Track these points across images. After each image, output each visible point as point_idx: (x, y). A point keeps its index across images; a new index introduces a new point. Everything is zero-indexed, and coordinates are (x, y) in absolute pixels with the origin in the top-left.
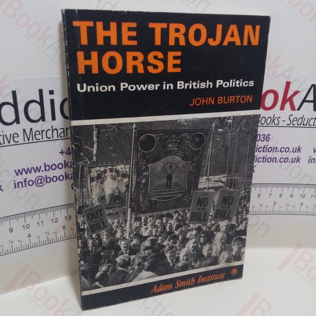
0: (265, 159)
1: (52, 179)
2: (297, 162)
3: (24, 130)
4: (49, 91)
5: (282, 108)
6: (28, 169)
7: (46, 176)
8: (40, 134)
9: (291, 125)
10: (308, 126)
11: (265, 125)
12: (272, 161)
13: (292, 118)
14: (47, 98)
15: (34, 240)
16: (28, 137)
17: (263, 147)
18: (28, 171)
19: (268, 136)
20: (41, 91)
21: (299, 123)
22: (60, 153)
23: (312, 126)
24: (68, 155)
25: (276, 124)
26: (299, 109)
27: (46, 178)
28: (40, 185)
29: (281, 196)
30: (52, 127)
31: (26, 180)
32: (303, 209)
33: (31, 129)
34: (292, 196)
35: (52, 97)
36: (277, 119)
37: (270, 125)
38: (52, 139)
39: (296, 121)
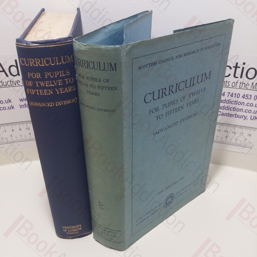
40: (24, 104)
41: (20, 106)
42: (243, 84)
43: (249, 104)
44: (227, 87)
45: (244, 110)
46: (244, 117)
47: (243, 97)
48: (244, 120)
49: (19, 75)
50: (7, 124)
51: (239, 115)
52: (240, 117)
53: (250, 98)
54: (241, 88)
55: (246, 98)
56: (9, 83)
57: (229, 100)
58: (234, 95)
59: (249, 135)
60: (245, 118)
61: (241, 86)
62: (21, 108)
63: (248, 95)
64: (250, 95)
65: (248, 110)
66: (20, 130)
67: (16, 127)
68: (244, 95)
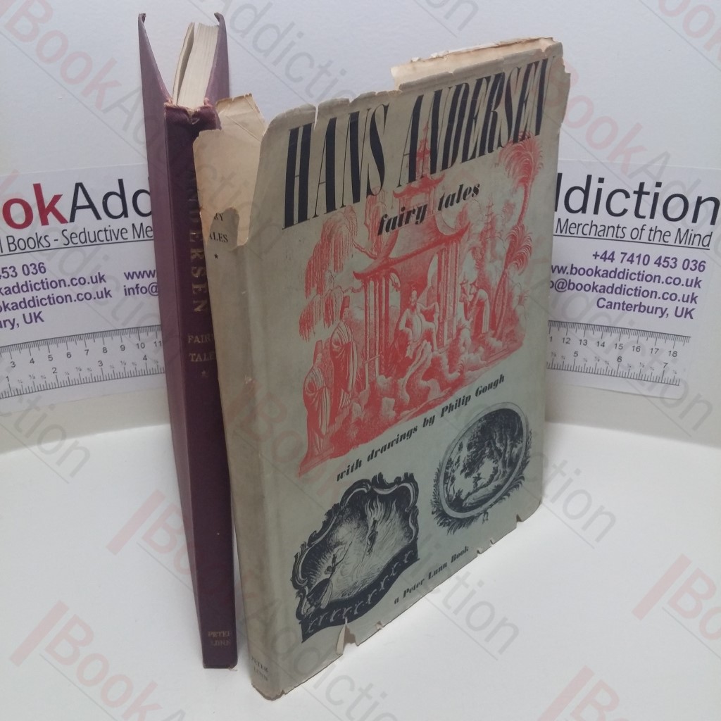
40: (134, 286)
41: (125, 290)
42: (656, 232)
43: (671, 278)
44: (619, 239)
45: (660, 295)
46: (659, 311)
47: (658, 263)
48: (660, 317)
49: (126, 216)
50: (93, 335)
51: (649, 307)
52: (650, 310)
53: (673, 265)
54: (652, 242)
55: (663, 266)
56: (102, 236)
57: (625, 270)
58: (636, 260)
59: (672, 353)
60: (663, 314)
61: (651, 238)
62: (126, 295)
63: (669, 258)
64: (672, 259)
65: (670, 293)
66: (123, 348)
67: (113, 343)
68: (660, 258)
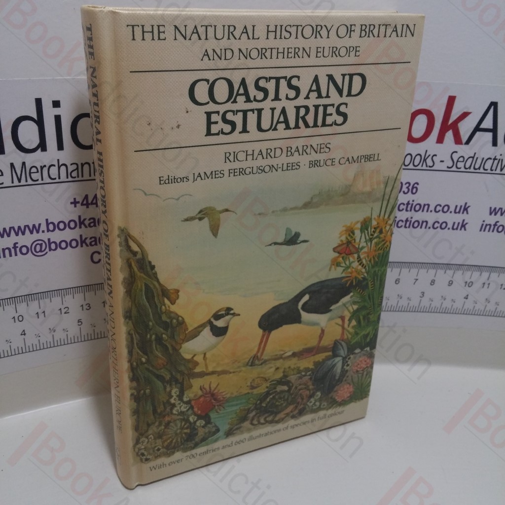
0: (408, 223)
1: (58, 246)
2: (461, 229)
3: (12, 165)
4: (53, 101)
5: (440, 140)
6: (19, 228)
7: (49, 240)
8: (38, 172)
9: (454, 168)
10: (482, 170)
11: (411, 166)
12: (420, 226)
13: (455, 157)
14: (49, 114)
15: (31, 340)
16: (19, 176)
17: (406, 202)
18: (20, 231)
19: (416, 185)
20: (39, 102)
21: (467, 166)
22: (71, 203)
23: (489, 171)
24: (85, 206)
25: (430, 167)
26: (468, 143)
27: (50, 243)
28: (40, 254)
29: (432, 283)
30: (58, 160)
31: (17, 245)
32: (469, 305)
33: (24, 164)
34: (451, 283)
35: (57, 111)
36: (430, 157)
37: (419, 167)
38: (57, 180)
39: (463, 161)
